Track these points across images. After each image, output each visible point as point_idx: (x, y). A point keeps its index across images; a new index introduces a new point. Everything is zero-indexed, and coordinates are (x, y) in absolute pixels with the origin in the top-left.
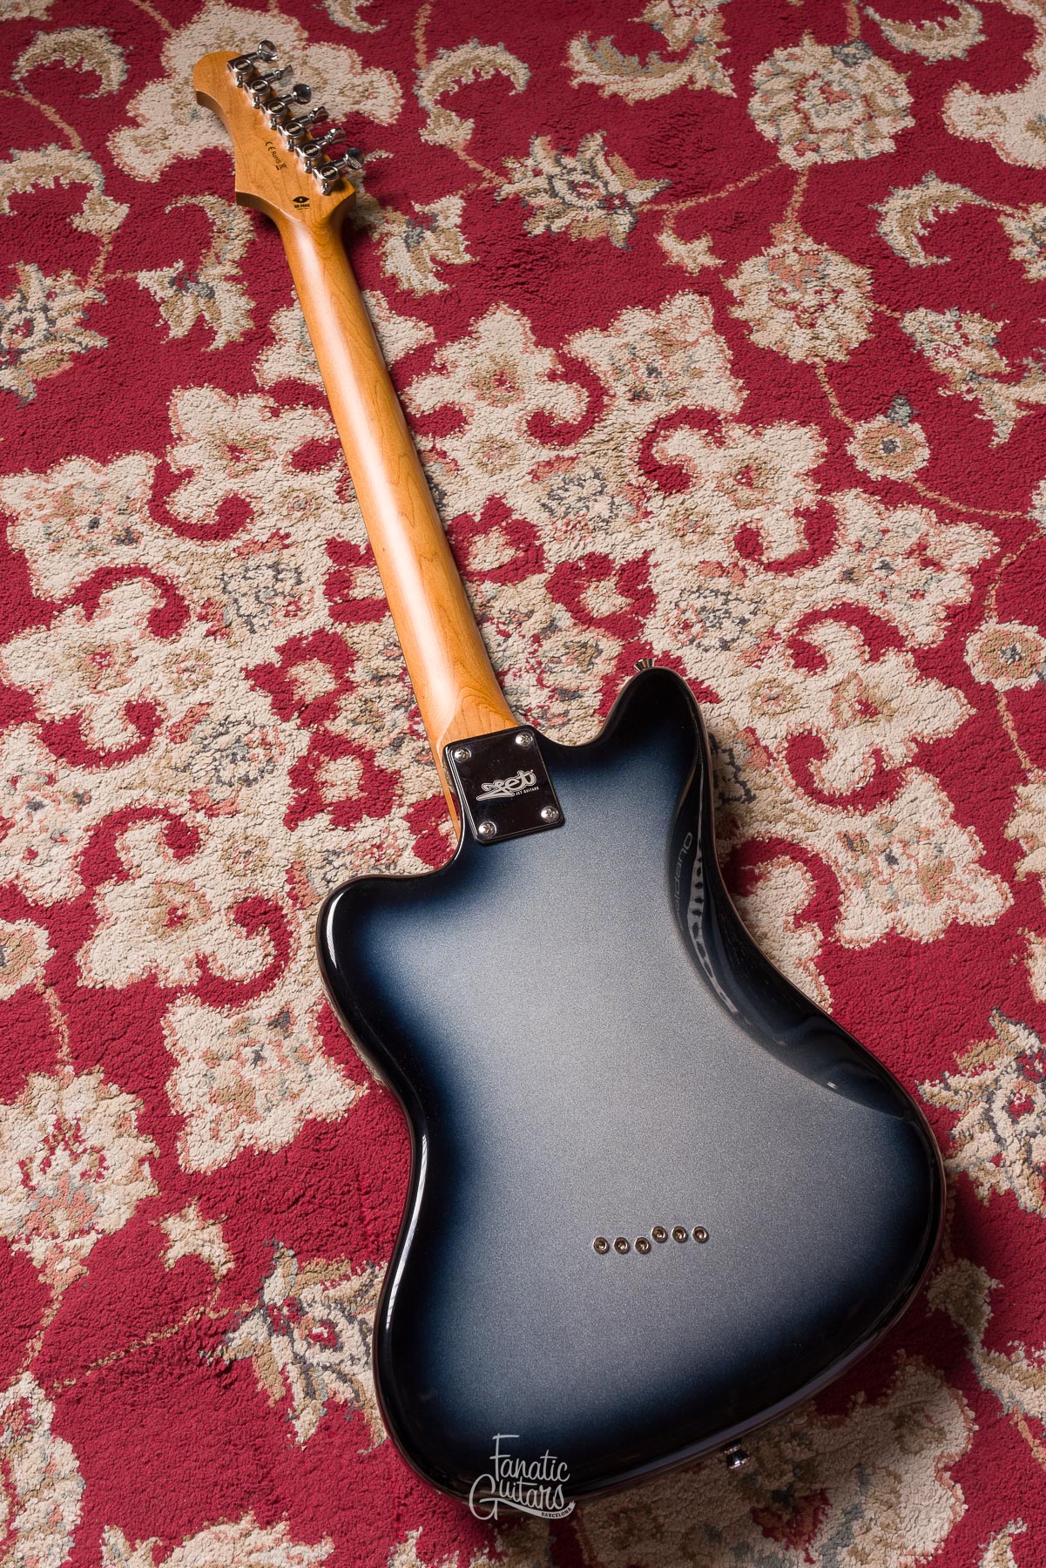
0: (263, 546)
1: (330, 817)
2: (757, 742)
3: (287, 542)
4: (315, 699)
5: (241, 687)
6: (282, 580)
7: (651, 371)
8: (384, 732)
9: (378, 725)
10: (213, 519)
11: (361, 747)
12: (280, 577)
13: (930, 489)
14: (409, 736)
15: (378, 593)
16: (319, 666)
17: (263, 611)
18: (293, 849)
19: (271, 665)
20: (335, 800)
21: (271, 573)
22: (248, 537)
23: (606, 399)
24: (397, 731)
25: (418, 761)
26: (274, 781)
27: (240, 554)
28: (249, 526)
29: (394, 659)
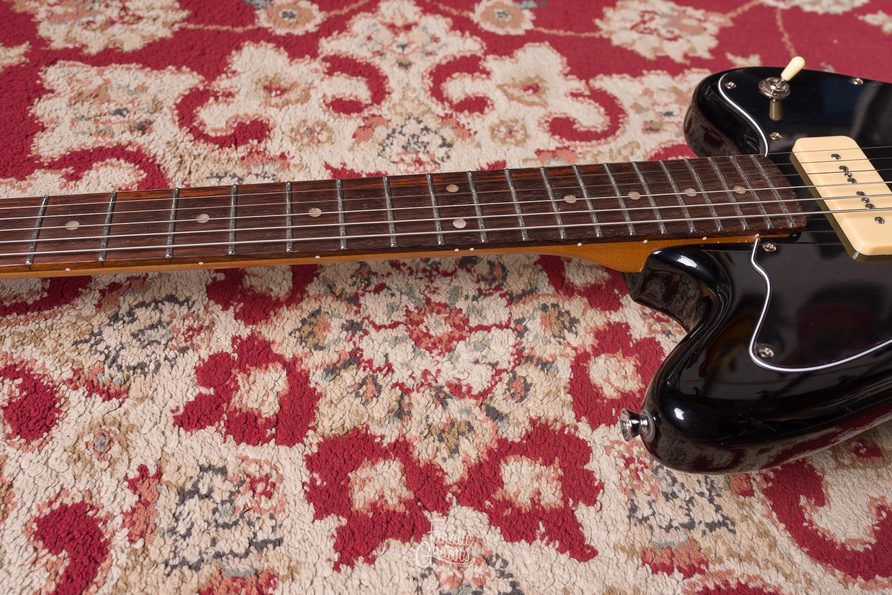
0: (146, 504)
1: (582, 505)
2: (553, 152)
3: (152, 471)
4: (409, 488)
5: (364, 576)
6: (211, 490)
7: (119, 112)
8: (475, 424)
9: (464, 428)
10: (63, 561)
11: (490, 452)
12: (204, 491)
13: (341, 8)
14: (487, 401)
15: (278, 388)
16: (363, 472)
17: (250, 524)
18: (622, 557)
19: (341, 530)
20: (560, 494)
21: (193, 503)
22: (119, 519)
23: (130, 149)
24: (476, 411)
25: (522, 399)
26: (518, 561)
27: (142, 535)
28: (102, 514)
29: (379, 392)
